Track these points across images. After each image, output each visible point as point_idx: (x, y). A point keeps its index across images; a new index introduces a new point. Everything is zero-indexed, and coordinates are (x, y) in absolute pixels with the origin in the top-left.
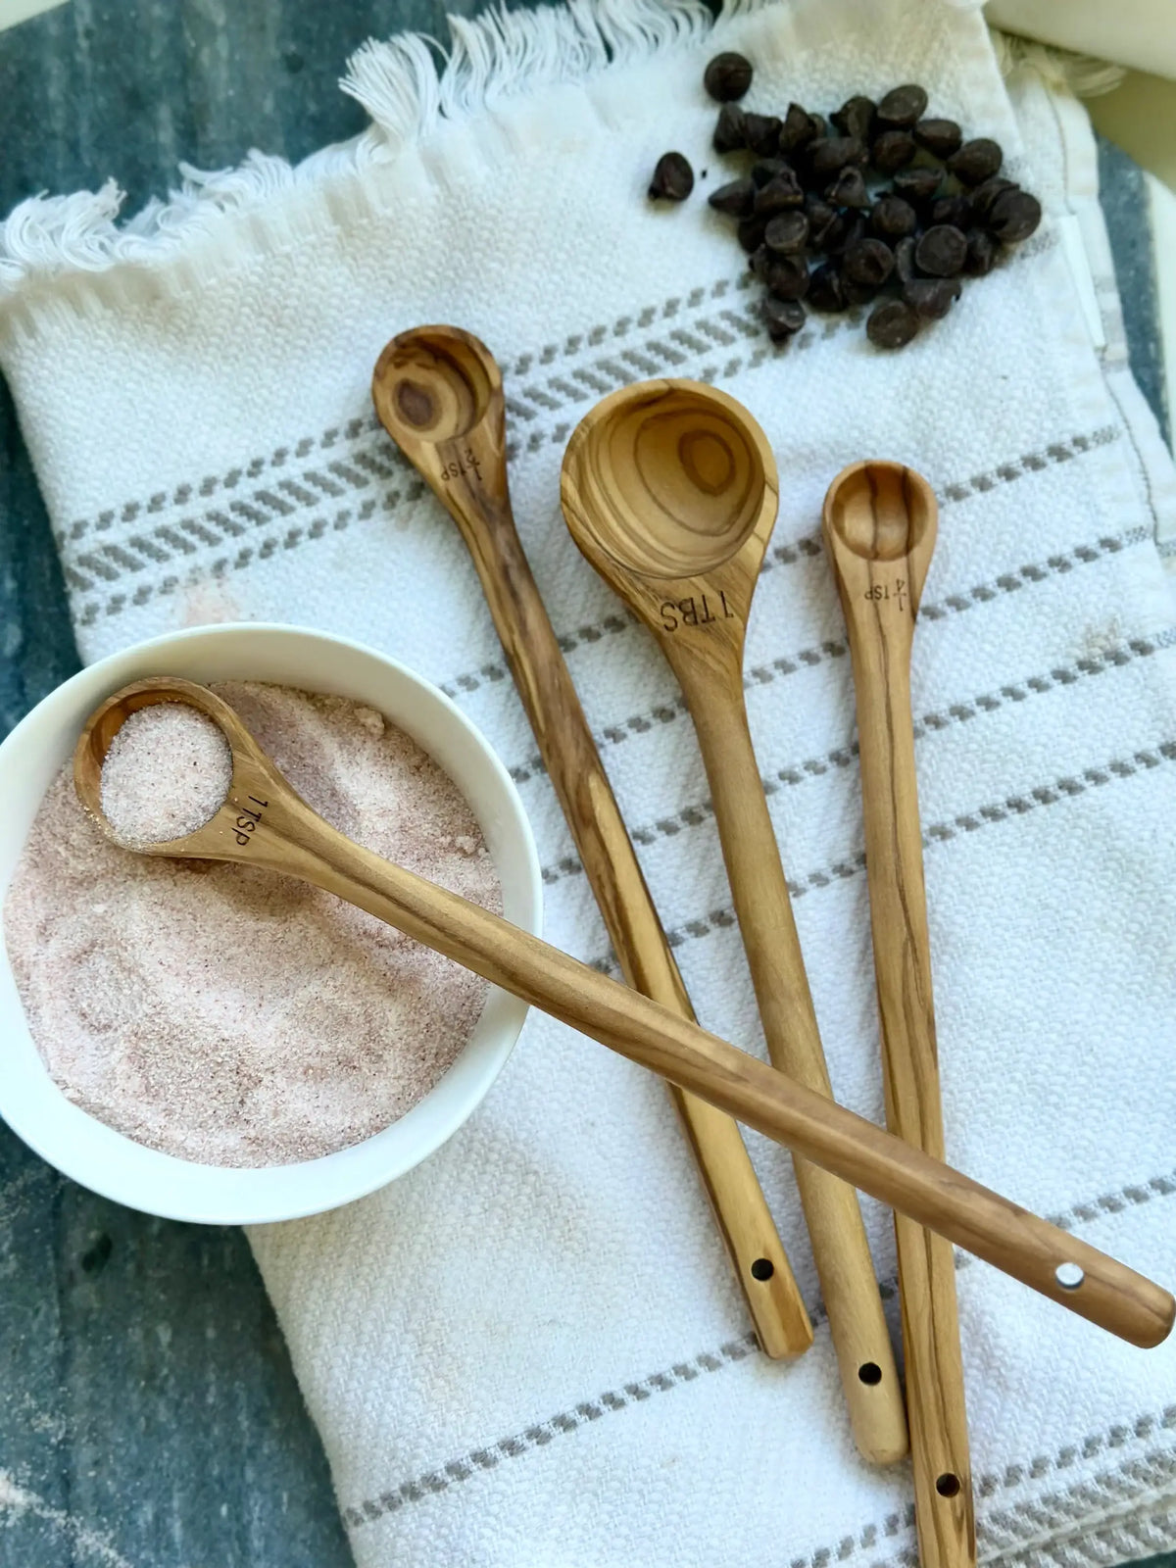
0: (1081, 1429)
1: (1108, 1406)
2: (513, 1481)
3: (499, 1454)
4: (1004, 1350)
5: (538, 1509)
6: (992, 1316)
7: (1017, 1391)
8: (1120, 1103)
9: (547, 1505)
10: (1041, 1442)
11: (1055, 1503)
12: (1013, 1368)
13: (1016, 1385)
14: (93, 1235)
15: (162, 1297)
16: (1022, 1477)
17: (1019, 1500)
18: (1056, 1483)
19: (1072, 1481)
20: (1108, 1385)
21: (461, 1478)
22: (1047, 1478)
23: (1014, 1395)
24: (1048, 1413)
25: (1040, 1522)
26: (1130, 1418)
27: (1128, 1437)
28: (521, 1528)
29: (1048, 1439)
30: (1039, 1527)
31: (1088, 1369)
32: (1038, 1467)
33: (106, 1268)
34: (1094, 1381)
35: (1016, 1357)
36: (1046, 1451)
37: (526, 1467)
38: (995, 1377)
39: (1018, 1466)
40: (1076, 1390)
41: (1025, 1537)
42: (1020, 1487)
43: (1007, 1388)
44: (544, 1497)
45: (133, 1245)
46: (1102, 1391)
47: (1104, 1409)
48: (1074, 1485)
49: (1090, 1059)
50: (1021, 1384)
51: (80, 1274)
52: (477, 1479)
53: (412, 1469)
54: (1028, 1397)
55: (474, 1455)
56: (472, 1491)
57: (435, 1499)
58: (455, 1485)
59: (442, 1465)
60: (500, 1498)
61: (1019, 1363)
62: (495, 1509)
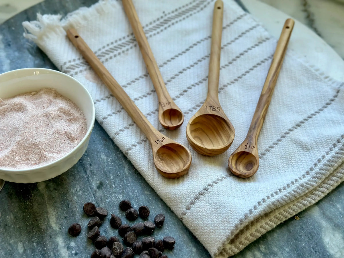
0: (327, 148)
1: (330, 141)
4: (305, 143)
8: (302, 103)
11: (330, 161)
12: (308, 145)
16: (322, 160)
17: (323, 164)
18: (328, 157)
19: (331, 156)
20: (328, 138)
22: (326, 158)
24: (319, 149)
26: (335, 141)
27: (337, 144)
29: (322, 152)
31: (322, 138)
32: (323, 157)
34: (325, 139)
35: (308, 143)
36: (323, 154)
40: (322, 142)
46: (327, 140)
47: (330, 142)
49: (292, 98)
52: (210, 189)
53: (195, 193)
54: (314, 149)
55: (208, 185)
56: (210, 191)
57: (203, 196)
58: (206, 192)
59: (202, 189)
60: (217, 191)
61: (309, 144)
62: (217, 193)
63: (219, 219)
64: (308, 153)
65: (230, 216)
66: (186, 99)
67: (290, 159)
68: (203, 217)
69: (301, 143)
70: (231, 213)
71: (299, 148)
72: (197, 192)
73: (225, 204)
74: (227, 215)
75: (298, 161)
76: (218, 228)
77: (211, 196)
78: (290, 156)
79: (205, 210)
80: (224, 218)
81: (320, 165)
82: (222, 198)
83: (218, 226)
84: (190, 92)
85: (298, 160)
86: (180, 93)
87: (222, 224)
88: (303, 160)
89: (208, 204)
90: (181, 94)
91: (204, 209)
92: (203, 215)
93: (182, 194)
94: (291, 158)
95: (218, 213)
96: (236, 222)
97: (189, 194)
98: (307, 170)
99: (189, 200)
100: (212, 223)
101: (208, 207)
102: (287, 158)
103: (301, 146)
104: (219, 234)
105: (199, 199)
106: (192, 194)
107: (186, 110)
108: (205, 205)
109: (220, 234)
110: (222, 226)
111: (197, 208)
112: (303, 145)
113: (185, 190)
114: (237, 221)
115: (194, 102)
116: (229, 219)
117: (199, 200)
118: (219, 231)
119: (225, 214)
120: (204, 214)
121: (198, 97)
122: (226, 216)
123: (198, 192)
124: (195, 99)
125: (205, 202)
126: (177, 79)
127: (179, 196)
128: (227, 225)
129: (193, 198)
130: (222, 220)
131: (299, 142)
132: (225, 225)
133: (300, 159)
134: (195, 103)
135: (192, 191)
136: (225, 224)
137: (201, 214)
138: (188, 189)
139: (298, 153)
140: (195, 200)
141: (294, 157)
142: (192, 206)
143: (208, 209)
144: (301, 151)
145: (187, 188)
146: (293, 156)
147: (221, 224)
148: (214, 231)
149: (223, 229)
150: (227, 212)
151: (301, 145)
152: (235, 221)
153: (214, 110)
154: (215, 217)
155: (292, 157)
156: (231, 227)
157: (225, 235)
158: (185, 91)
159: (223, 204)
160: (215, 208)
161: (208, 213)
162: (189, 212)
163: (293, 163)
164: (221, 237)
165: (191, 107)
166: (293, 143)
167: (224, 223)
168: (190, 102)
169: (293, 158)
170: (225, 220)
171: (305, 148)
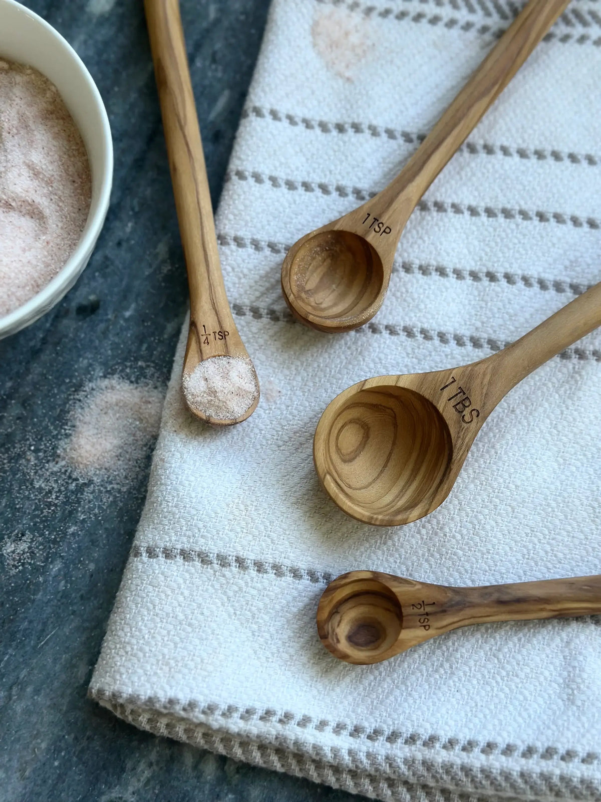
2: (250, 585)
3: (251, 566)
4: (584, 681)
5: (254, 609)
6: (585, 657)
7: (578, 707)
9: (259, 610)
10: (578, 741)
11: (567, 783)
12: (583, 693)
13: (579, 703)
14: (92, 297)
15: (110, 352)
16: (555, 757)
17: (545, 770)
18: (575, 770)
19: (586, 774)
21: (223, 566)
22: (571, 765)
23: (575, 708)
24: (593, 727)
25: (551, 790)
28: (238, 613)
29: (584, 741)
30: (548, 793)
32: (568, 756)
33: (88, 319)
35: (588, 687)
36: (579, 748)
37: (261, 582)
38: (568, 694)
39: (555, 749)
41: (536, 794)
42: (550, 762)
43: (573, 703)
44: (261, 605)
45: (110, 316)
48: (586, 777)
50: (583, 705)
51: (73, 314)
52: (231, 571)
53: (196, 543)
54: (584, 713)
55: (238, 557)
56: (224, 576)
57: (199, 567)
58: (217, 567)
59: (216, 552)
60: (237, 589)
61: (589, 693)
62: (231, 594)
63: (165, 646)
64: (559, 709)
65: (189, 669)
66: (472, 297)
67: (508, 675)
68: (149, 604)
69: (577, 672)
70: (196, 667)
71: (560, 675)
72: (202, 545)
73: (213, 633)
74: (186, 659)
75: (516, 698)
76: (142, 660)
77: (213, 586)
78: (514, 669)
79: (167, 596)
80: (174, 658)
81: (535, 765)
82: (225, 616)
83: (147, 655)
84: (498, 289)
85: (521, 698)
86: (475, 268)
87: (158, 663)
88: (526, 710)
89: (186, 593)
90: (475, 276)
91: (169, 593)
92: (152, 602)
93: (174, 514)
94: (511, 676)
95: (178, 635)
96: (181, 696)
97: (184, 528)
98: (499, 740)
99: (170, 540)
100: (146, 636)
101: (181, 598)
102: (503, 668)
103: (569, 676)
104: (130, 671)
105: (186, 563)
106: (189, 537)
107: (434, 325)
108: (179, 588)
109: (132, 673)
110: (152, 665)
111: (163, 574)
112: (574, 681)
113: (189, 513)
114: (185, 697)
115: (479, 324)
116: (180, 672)
117: (184, 565)
118: (136, 666)
119: (186, 653)
120: (157, 601)
121: (500, 321)
122: (183, 659)
123: (203, 548)
124: (489, 318)
125: (188, 582)
126: (513, 226)
127: (165, 510)
128: (162, 675)
129: (179, 546)
130: (167, 657)
131: (577, 664)
132: (159, 671)
133: (526, 699)
134: (477, 329)
135: (197, 531)
136: (161, 669)
137: (150, 594)
138: (195, 518)
139: (541, 684)
140: (181, 554)
141: (522, 682)
142: (160, 558)
143: (175, 604)
144: (556, 686)
145: (195, 513)
146: (523, 677)
147: (158, 661)
148: (132, 655)
149: (146, 674)
150: (194, 655)
151: (572, 675)
152: (182, 690)
153: (460, 407)
154: (165, 632)
155: (517, 676)
156: (163, 688)
157: (136, 687)
158: (492, 277)
159: (210, 631)
160: (186, 618)
161: (165, 610)
162: (143, 563)
163: (502, 690)
164: (127, 681)
165: (455, 329)
166: (562, 652)
167: (163, 664)
168: (469, 313)
169: (518, 680)
170: (172, 662)
171: (570, 692)
